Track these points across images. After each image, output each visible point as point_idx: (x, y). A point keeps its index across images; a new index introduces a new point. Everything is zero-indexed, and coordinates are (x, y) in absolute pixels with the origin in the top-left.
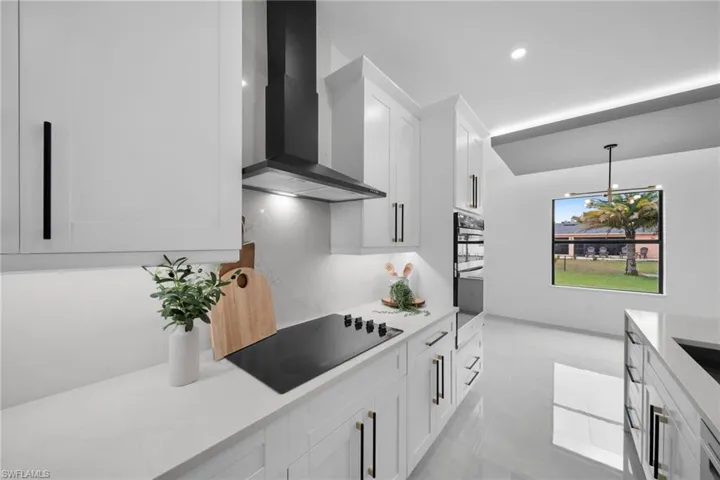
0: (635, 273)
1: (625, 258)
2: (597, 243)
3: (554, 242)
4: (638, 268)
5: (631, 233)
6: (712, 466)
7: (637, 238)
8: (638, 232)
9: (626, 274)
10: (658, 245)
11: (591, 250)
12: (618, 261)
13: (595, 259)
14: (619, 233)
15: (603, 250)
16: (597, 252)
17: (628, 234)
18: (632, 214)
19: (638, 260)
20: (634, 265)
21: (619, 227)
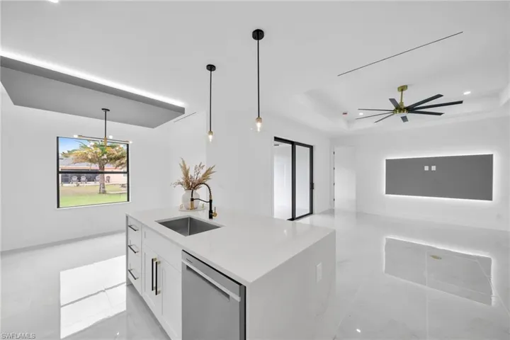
0: (104, 192)
1: (98, 183)
2: (79, 173)
3: (58, 172)
4: (106, 189)
5: (102, 167)
6: (188, 268)
7: (106, 170)
8: (106, 166)
9: (100, 193)
10: (126, 175)
11: (75, 178)
12: (93, 186)
13: (78, 185)
14: (95, 167)
15: (83, 178)
16: (79, 179)
17: (100, 167)
18: (103, 155)
19: (105, 184)
20: (104, 188)
21: (95, 163)
